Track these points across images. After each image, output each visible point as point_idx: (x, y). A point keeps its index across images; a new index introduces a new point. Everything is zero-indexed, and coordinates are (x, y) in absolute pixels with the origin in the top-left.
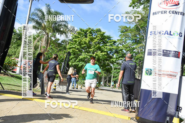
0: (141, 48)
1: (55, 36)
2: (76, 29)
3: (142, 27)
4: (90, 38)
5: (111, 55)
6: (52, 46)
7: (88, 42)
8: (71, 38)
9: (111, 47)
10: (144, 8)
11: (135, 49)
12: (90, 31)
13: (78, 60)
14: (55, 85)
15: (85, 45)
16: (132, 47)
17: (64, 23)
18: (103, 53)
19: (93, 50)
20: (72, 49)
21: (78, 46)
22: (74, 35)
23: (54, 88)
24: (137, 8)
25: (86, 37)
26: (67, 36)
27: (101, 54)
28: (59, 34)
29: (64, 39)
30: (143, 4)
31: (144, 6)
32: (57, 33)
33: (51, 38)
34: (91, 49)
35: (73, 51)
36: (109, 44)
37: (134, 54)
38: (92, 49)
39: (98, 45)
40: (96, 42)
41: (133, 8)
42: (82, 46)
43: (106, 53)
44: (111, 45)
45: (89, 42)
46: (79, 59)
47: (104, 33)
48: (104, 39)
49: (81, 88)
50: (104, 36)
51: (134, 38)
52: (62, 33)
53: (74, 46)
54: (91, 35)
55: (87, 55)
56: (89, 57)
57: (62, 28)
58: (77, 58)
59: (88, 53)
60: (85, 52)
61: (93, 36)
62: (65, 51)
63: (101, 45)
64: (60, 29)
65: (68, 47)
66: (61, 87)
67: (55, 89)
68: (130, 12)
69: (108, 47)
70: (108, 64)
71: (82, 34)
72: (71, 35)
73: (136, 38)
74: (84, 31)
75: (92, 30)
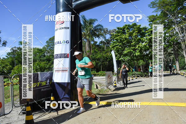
4: (129, 34)
7: (128, 38)
12: (127, 28)
15: (126, 41)
17: (100, 27)
34: (133, 43)
35: (117, 49)
36: (147, 34)
38: (134, 43)
42: (124, 42)
44: (149, 34)
47: (140, 26)
48: (141, 31)
50: (141, 29)
53: (117, 44)
54: (129, 30)
55: (130, 49)
61: (131, 31)
68: (155, 1)
71: (120, 32)
74: (121, 29)
75: (129, 26)
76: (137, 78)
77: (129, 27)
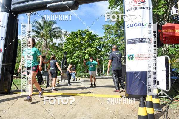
0: (123, 40)
1: (52, 41)
2: (68, 33)
3: (121, 23)
4: (81, 38)
5: (100, 49)
6: (51, 49)
7: (79, 42)
8: (65, 41)
9: (99, 43)
10: (120, 8)
11: (118, 42)
12: (80, 33)
13: (73, 57)
14: (58, 80)
15: (77, 45)
16: (115, 41)
17: (58, 29)
18: (93, 49)
19: (85, 48)
20: (68, 49)
21: (72, 46)
22: (67, 38)
23: (58, 82)
24: (115, 9)
25: (77, 38)
26: (62, 40)
27: (92, 50)
28: (55, 39)
29: (60, 42)
30: (119, 5)
31: (120, 7)
32: (54, 38)
33: (49, 43)
34: (83, 47)
35: (69, 51)
36: (97, 41)
37: (118, 46)
39: (88, 43)
40: (86, 40)
41: (112, 9)
42: (75, 46)
43: (95, 48)
45: (81, 41)
46: (75, 57)
47: (91, 33)
48: (92, 37)
49: (80, 80)
50: (92, 35)
51: (116, 33)
52: (57, 37)
53: (69, 47)
54: (81, 35)
55: (80, 52)
56: (82, 54)
57: (57, 33)
58: (72, 56)
59: (81, 50)
60: (78, 50)
61: (83, 36)
62: (62, 52)
63: (90, 43)
64: (56, 34)
65: (64, 48)
66: (63, 81)
67: (58, 84)
69: (97, 43)
70: (98, 57)
71: (74, 36)
72: (65, 38)
73: (117, 33)
74: (75, 33)
75: (82, 31)
76: (84, 79)
77: (81, 33)
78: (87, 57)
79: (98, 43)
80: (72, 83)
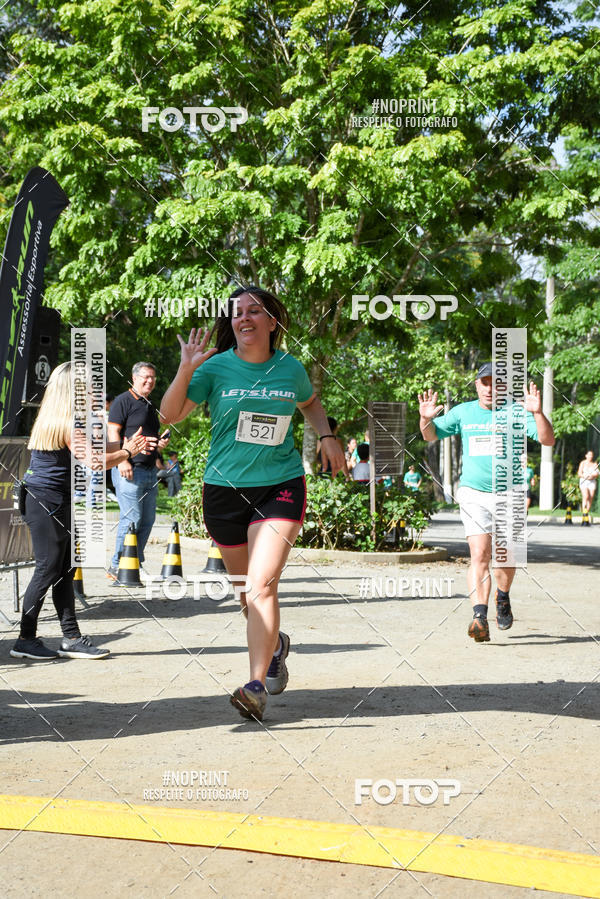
7: (232, 30)
9: (513, 57)
13: (144, 254)
15: (204, 69)
18: (428, 146)
19: (309, 121)
20: (64, 130)
21: (126, 81)
27: (402, 154)
34: (282, 114)
35: (79, 154)
36: (488, 19)
38: (295, 111)
39: (355, 54)
40: (333, 13)
42: (175, 82)
43: (454, 138)
44: (505, 26)
45: (251, 21)
46: (164, 245)
53: (85, 96)
55: (237, 184)
56: (268, 209)
59: (251, 159)
60: (218, 153)
63: (389, 49)
69: (481, 64)
70: (487, 257)
78: (340, 256)
79: (495, 66)
80: (112, 609)
